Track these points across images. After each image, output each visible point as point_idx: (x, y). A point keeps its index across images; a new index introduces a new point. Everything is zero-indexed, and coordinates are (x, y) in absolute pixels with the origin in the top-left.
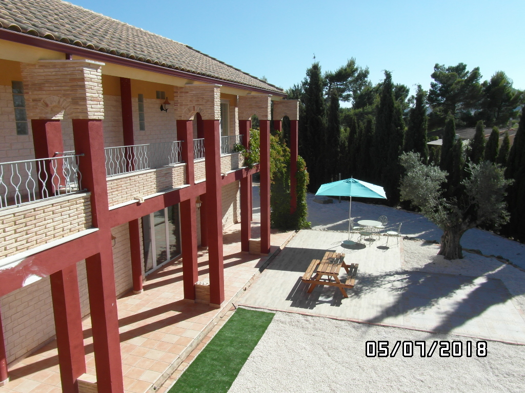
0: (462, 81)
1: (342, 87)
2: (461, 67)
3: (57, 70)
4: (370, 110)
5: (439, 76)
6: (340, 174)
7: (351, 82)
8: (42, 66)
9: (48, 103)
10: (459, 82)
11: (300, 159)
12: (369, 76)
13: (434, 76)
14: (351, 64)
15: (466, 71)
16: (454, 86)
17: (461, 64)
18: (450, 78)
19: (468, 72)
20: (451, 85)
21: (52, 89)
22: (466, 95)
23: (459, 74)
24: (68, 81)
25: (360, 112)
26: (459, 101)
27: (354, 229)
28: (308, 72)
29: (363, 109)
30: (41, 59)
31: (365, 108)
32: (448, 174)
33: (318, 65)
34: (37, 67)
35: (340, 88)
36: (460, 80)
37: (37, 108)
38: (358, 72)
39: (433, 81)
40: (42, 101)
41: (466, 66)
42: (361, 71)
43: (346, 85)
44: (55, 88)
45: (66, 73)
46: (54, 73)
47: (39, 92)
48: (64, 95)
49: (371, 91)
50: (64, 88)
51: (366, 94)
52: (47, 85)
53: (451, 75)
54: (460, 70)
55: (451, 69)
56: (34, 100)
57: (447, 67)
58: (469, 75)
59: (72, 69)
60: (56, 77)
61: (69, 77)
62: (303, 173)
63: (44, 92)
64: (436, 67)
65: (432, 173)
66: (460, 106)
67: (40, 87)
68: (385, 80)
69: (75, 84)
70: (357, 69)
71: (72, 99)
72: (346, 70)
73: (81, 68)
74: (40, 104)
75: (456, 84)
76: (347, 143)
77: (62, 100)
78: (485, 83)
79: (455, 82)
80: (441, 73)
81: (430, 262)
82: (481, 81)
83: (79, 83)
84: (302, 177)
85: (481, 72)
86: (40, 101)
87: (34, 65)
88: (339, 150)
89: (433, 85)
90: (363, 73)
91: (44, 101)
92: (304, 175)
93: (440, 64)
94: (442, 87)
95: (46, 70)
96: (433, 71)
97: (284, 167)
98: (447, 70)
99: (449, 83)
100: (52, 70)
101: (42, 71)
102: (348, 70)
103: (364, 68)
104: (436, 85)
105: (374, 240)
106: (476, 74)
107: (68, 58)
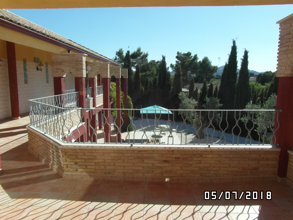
0: (190, 60)
1: (134, 61)
2: (189, 54)
3: (70, 57)
4: (149, 74)
5: (179, 57)
6: (141, 105)
7: (139, 59)
8: (62, 55)
9: (64, 70)
10: (189, 61)
11: (128, 97)
12: (148, 56)
13: (177, 57)
14: (139, 50)
15: (191, 56)
16: (186, 63)
17: (189, 52)
18: (184, 59)
19: (192, 56)
20: (185, 62)
21: (66, 64)
22: (192, 67)
23: (188, 57)
24: (75, 61)
25: (144, 74)
26: (189, 70)
27: (156, 129)
28: (117, 53)
29: (146, 73)
30: (62, 52)
31: (146, 72)
32: (198, 103)
33: (121, 50)
34: (60, 55)
35: (134, 62)
36: (189, 60)
37: (58, 72)
38: (143, 54)
39: (177, 60)
40: (61, 69)
41: (191, 53)
42: (144, 54)
43: (137, 60)
44: (68, 64)
45: (74, 58)
46: (68, 58)
47: (60, 66)
48: (72, 67)
49: (148, 64)
50: (72, 64)
51: (146, 65)
52: (64, 63)
53: (185, 57)
54: (189, 55)
55: (184, 54)
56: (57, 69)
57: (182, 53)
58: (192, 58)
59: (77, 57)
60: (69, 60)
61: (75, 60)
62: (130, 103)
63: (63, 66)
64: (178, 53)
65: (192, 102)
66: (189, 72)
67: (61, 63)
68: (162, 60)
69: (78, 63)
70: (142, 53)
71: (76, 69)
72: (136, 53)
73: (81, 57)
74: (59, 70)
75: (188, 62)
76: (144, 90)
77: (71, 69)
78: (200, 62)
79: (187, 61)
80: (180, 56)
81: (192, 140)
82: (198, 61)
83: (80, 63)
84: (130, 106)
85: (198, 56)
86: (60, 69)
87: (59, 54)
88: (140, 93)
89: (177, 62)
90: (145, 55)
91: (62, 69)
92: (131, 105)
93: (180, 52)
94: (181, 63)
95: (64, 57)
96: (176, 55)
97: (123, 101)
98: (183, 55)
99: (184, 61)
100: (68, 57)
101: (62, 57)
102: (138, 53)
103: (146, 53)
104: (178, 62)
105: (165, 134)
106: (196, 57)
107: (69, 52)
